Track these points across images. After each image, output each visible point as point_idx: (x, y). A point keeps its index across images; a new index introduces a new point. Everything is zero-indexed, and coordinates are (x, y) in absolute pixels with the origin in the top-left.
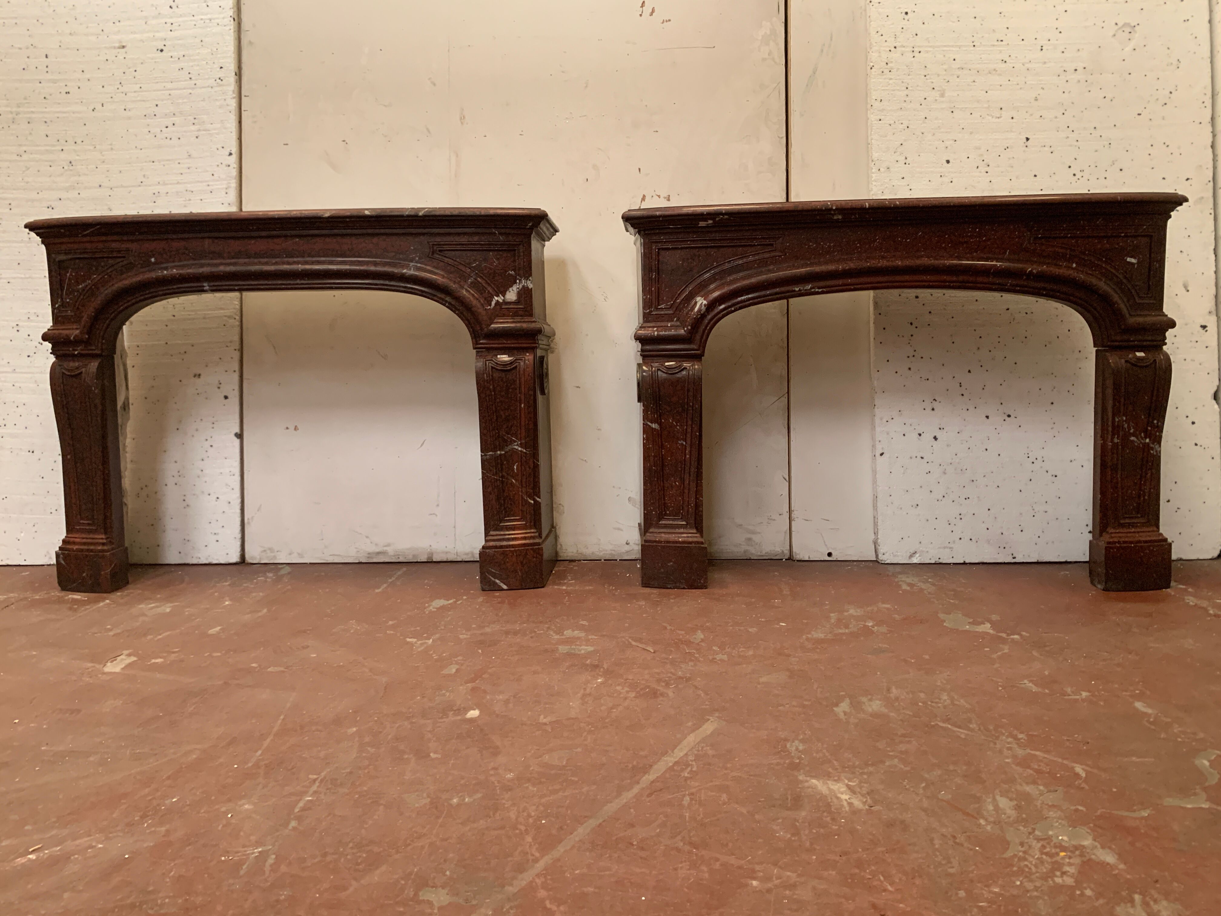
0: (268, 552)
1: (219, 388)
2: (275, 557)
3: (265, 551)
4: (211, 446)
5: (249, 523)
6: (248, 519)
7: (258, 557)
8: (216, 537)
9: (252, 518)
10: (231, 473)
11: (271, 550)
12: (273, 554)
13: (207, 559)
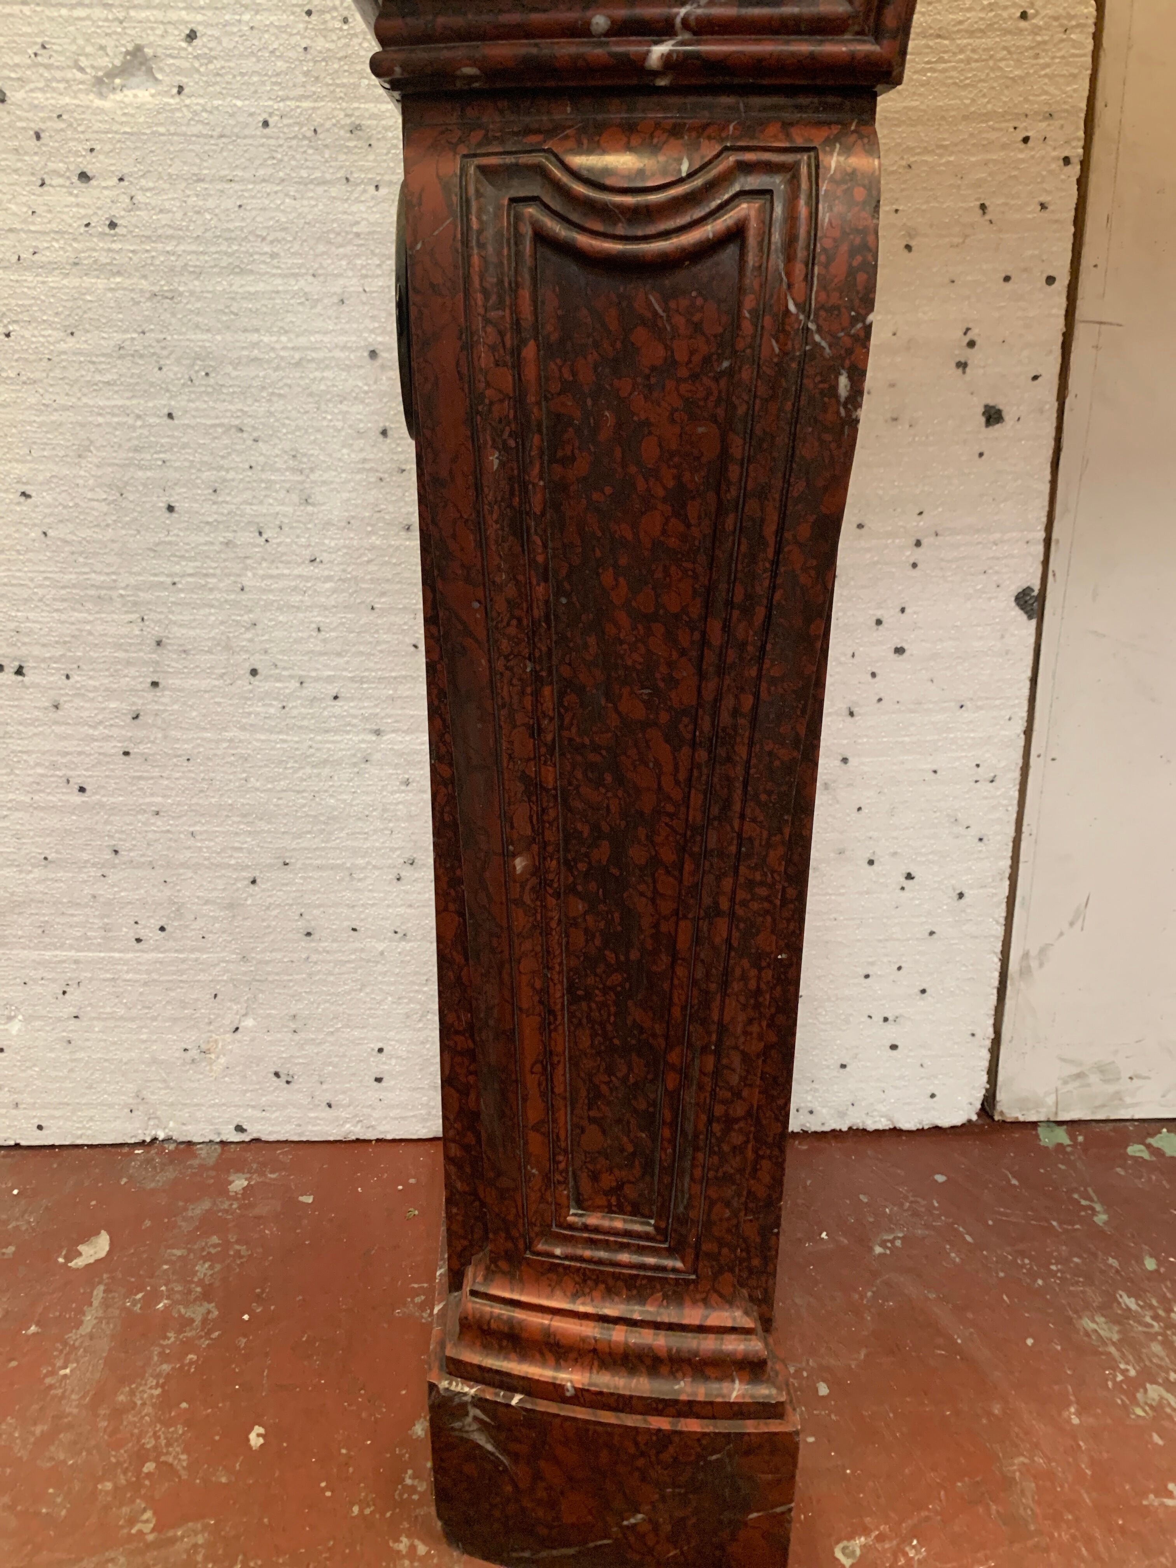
0: (1094, 1078)
1: (962, 365)
2: (1118, 1096)
3: (1079, 1076)
4: (899, 651)
5: (1025, 972)
6: (1026, 955)
7: (1050, 1100)
8: (891, 1033)
9: (1043, 951)
10: (984, 773)
11: (1106, 1071)
12: (1111, 1088)
13: (842, 1115)
